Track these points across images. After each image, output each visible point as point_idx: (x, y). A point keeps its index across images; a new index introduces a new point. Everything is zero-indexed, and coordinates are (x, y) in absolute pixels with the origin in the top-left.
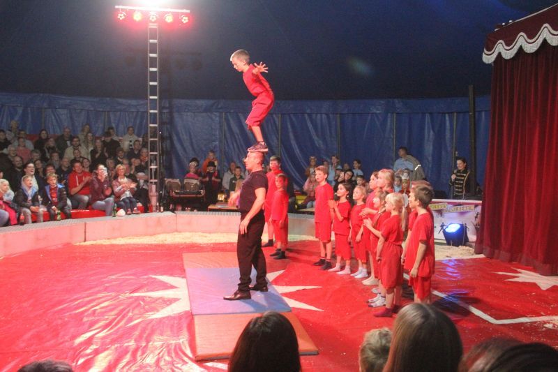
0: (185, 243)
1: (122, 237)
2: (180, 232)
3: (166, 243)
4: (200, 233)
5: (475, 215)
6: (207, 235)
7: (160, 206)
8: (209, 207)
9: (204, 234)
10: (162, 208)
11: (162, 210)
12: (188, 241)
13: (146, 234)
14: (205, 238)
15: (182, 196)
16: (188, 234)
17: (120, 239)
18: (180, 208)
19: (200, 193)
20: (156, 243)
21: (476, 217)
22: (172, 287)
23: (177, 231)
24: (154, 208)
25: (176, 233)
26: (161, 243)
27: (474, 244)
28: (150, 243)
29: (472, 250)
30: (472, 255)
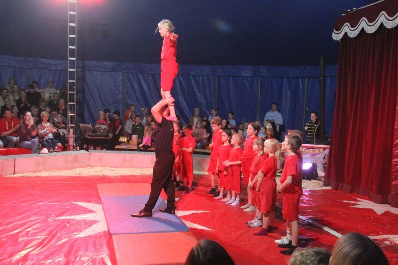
0: (98, 175)
1: (45, 171)
2: (93, 167)
3: (82, 175)
4: (109, 168)
5: (324, 157)
6: (114, 169)
7: (76, 146)
8: (116, 147)
9: (112, 169)
10: (78, 148)
11: (78, 149)
12: (100, 174)
13: (65, 168)
14: (113, 172)
15: (94, 138)
16: (99, 169)
17: (44, 172)
18: (92, 147)
19: (108, 136)
20: (74, 175)
21: (324, 158)
22: (91, 211)
23: (90, 166)
24: (71, 148)
25: (89, 168)
26: (78, 175)
27: (323, 179)
28: (69, 175)
29: (322, 183)
30: (322, 187)
